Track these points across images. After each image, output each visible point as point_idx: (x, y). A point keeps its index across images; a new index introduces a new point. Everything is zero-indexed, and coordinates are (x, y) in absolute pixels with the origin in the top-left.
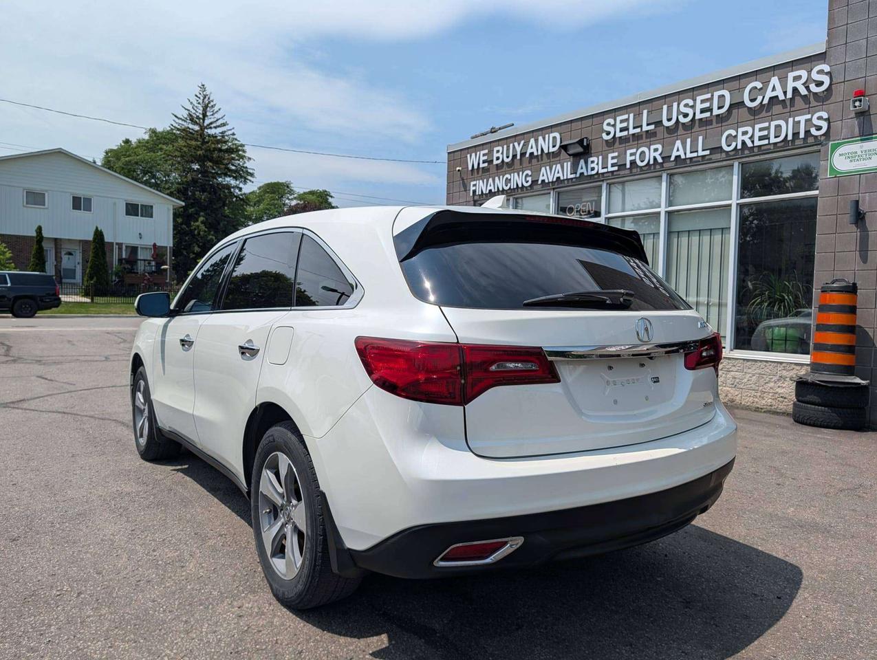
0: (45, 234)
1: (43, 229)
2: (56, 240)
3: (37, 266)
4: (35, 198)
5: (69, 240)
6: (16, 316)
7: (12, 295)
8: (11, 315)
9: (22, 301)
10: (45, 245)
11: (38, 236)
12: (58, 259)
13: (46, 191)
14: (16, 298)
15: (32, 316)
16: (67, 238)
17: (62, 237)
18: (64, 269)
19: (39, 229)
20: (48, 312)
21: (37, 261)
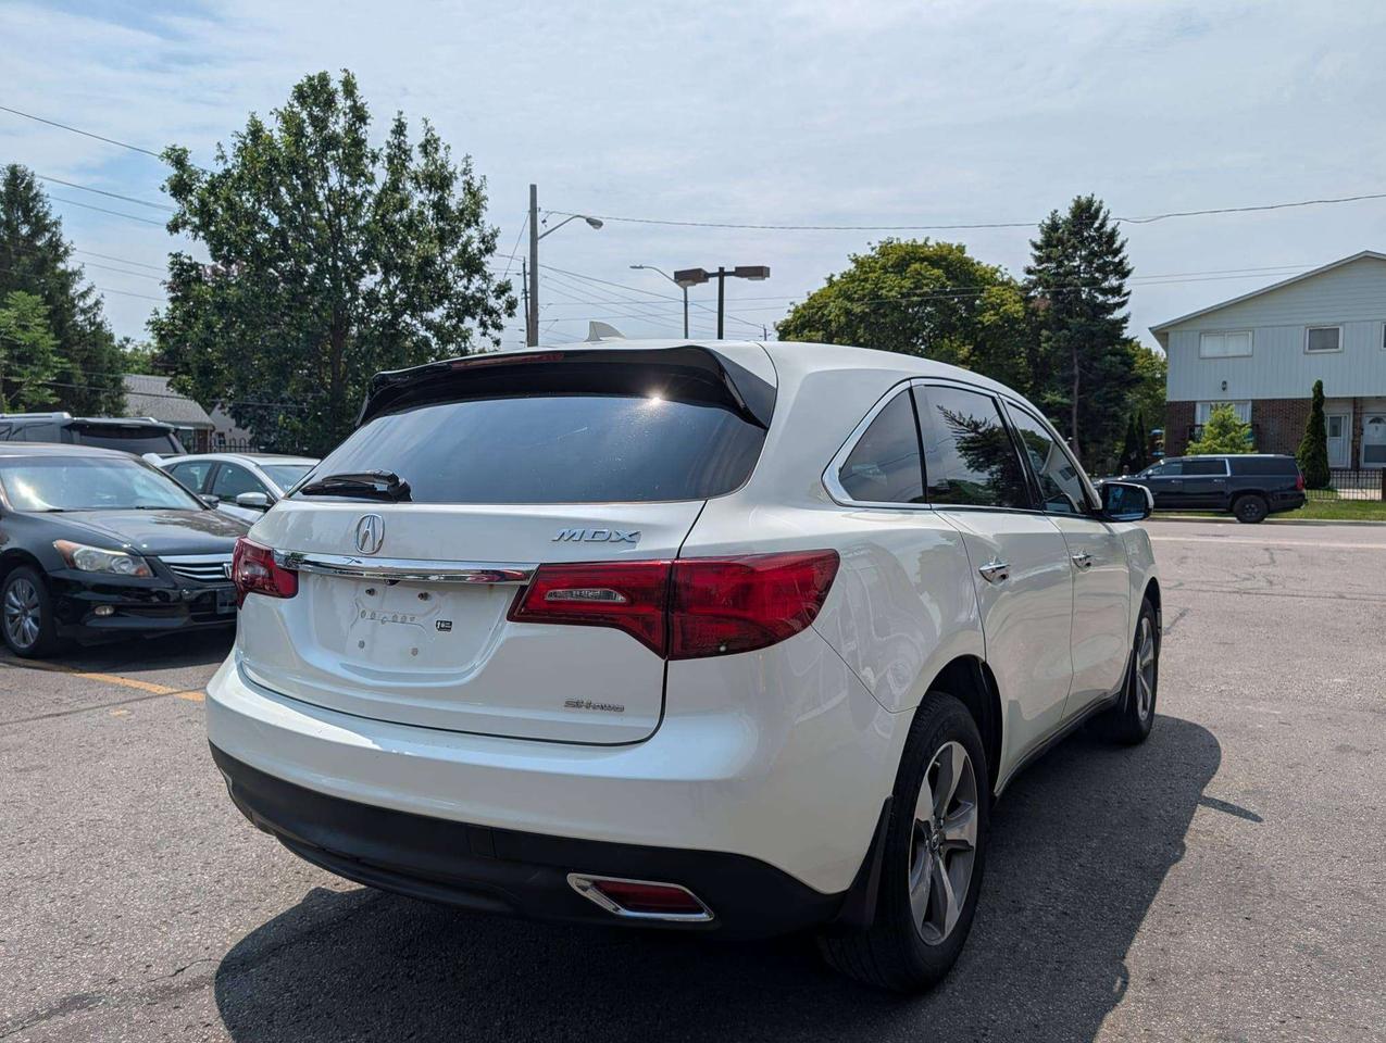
0: (1326, 394)
1: (1324, 385)
2: (1355, 399)
3: (1311, 444)
4: (1324, 338)
5: (1377, 397)
6: (1243, 521)
7: (1230, 489)
8: (1235, 519)
9: (1246, 497)
10: (1329, 411)
11: (1315, 397)
12: (1358, 431)
13: (1341, 324)
14: (1237, 495)
15: (1258, 521)
16: (1374, 395)
17: (1365, 395)
18: (1367, 447)
19: (1319, 386)
20: (1285, 517)
21: (1312, 437)
